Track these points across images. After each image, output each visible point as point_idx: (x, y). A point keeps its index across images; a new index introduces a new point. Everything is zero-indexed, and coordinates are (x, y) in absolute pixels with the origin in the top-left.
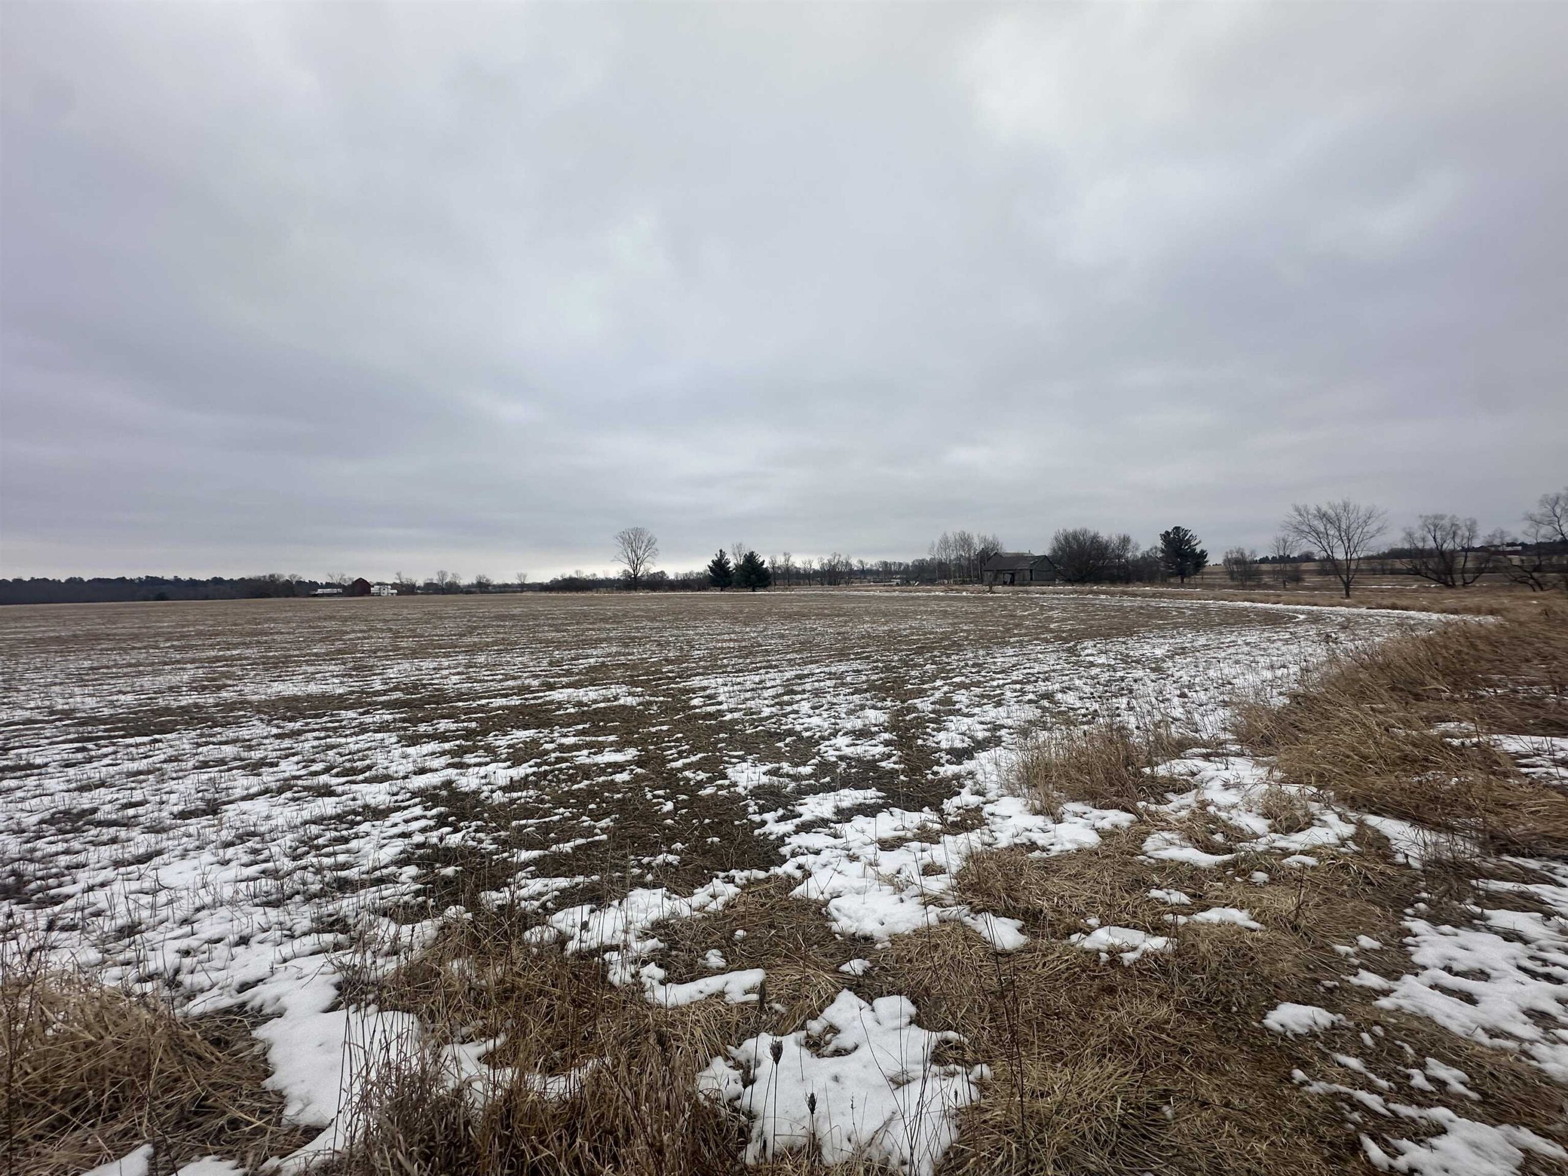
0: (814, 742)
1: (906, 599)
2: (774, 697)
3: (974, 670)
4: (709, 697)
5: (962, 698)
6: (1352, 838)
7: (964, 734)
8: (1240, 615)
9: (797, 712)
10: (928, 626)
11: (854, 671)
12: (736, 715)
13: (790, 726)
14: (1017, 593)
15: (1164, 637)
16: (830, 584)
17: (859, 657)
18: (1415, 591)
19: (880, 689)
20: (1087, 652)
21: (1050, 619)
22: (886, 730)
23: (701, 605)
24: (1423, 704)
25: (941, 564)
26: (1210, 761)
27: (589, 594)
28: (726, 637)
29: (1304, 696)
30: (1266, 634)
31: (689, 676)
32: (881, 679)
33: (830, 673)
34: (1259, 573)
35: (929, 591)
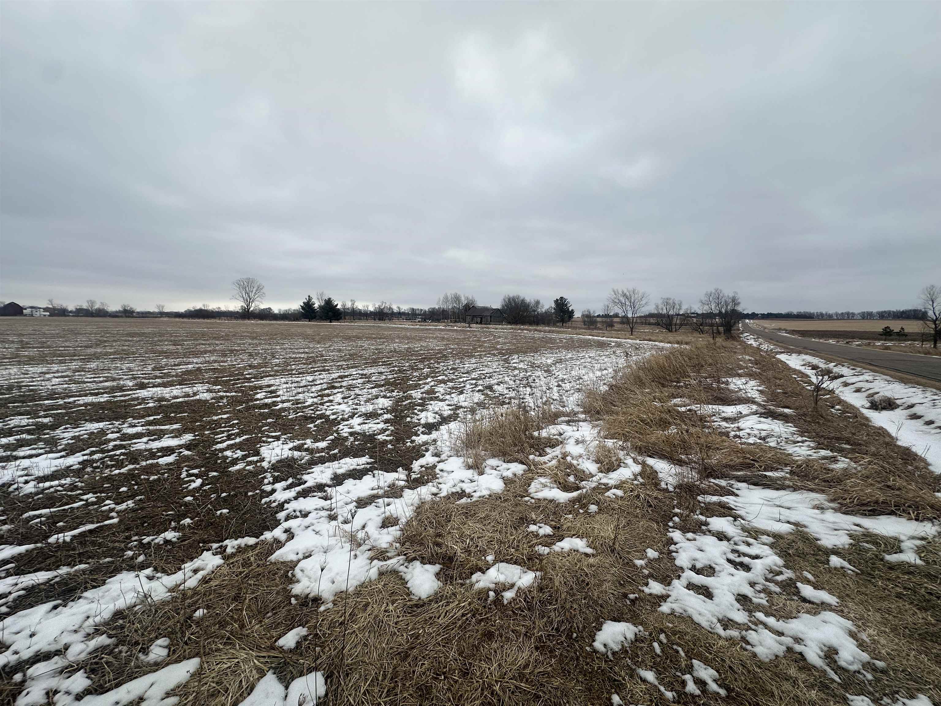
0: (335, 422)
1: (423, 330)
2: (319, 391)
3: (451, 372)
4: (271, 392)
5: (441, 389)
6: (640, 474)
7: (436, 413)
8: (587, 343)
9: (331, 401)
10: (431, 345)
11: (379, 373)
12: (285, 405)
13: (324, 411)
14: (483, 328)
15: (552, 353)
16: (379, 320)
17: (384, 364)
18: (658, 333)
19: (391, 384)
20: (514, 361)
21: (498, 343)
22: (388, 412)
23: (293, 330)
24: (666, 389)
25: (444, 311)
26: (570, 425)
27: (212, 321)
28: (302, 351)
29: (616, 386)
30: (598, 352)
31: (262, 378)
32: (394, 378)
33: (362, 375)
34: (596, 322)
35: (436, 326)
